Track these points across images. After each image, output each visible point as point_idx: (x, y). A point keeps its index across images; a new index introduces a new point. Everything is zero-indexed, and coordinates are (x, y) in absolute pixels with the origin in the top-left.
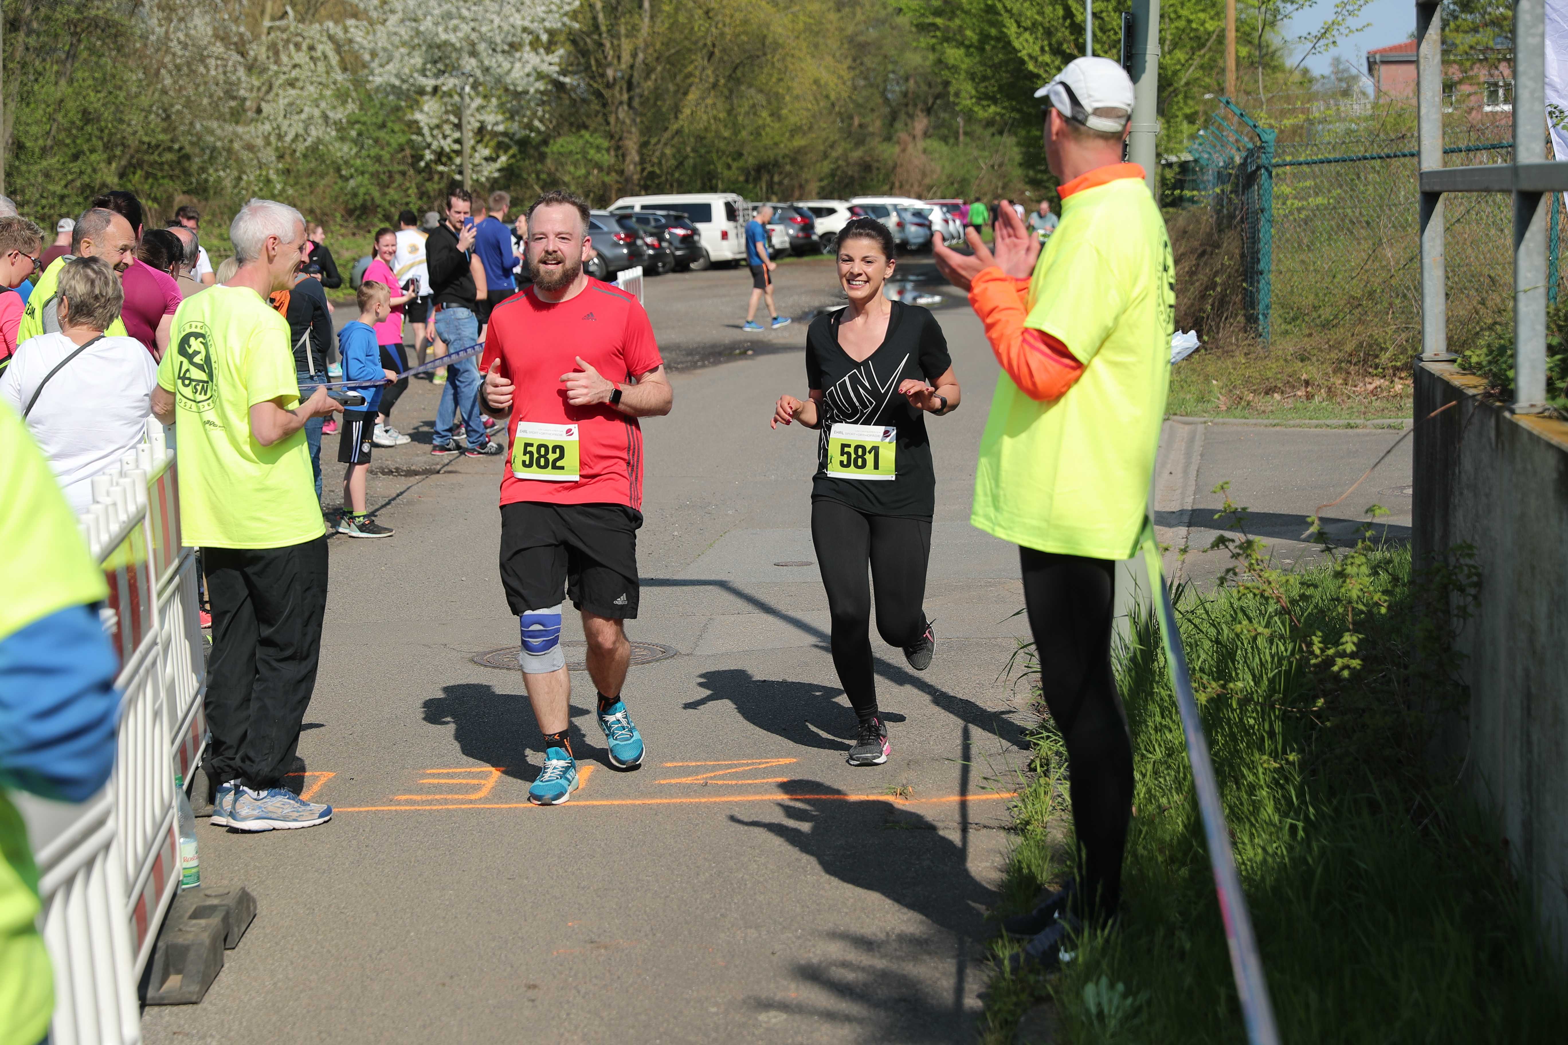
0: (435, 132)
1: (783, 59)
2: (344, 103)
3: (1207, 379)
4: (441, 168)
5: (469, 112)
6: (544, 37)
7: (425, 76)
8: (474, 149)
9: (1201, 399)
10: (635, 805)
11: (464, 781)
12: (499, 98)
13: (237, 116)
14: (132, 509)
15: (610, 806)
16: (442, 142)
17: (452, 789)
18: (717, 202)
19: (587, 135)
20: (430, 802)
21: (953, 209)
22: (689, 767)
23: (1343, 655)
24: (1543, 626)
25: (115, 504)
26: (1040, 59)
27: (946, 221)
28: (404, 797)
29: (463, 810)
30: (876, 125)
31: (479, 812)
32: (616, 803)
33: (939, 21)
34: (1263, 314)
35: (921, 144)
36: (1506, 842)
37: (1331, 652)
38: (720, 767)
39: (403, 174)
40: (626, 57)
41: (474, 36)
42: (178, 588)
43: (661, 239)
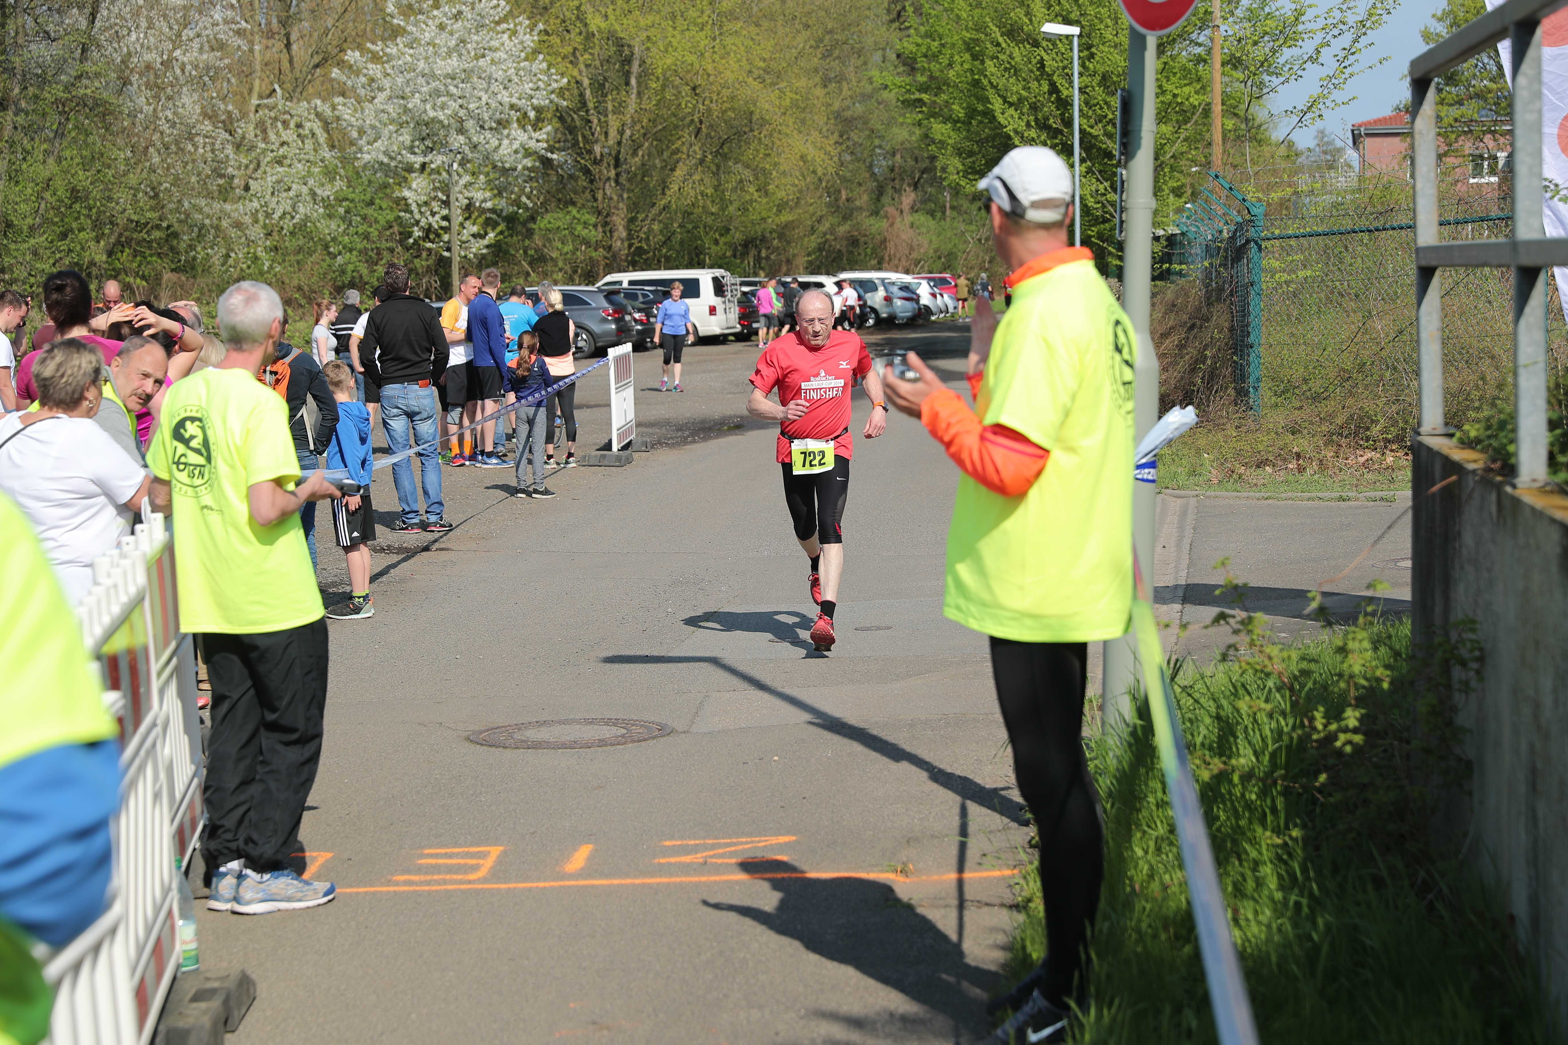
0: (423, 209)
1: (771, 135)
2: (332, 180)
3: (1198, 452)
4: (429, 245)
5: (457, 189)
6: (532, 114)
7: (415, 153)
8: (462, 225)
9: (1193, 473)
10: (634, 884)
11: (462, 861)
12: (487, 174)
13: (225, 194)
14: (133, 590)
15: (609, 886)
16: (430, 218)
17: (450, 869)
18: (705, 277)
19: (574, 211)
20: (428, 883)
21: (940, 283)
22: (688, 845)
23: (1346, 730)
24: (1548, 701)
25: (115, 586)
26: (1026, 134)
27: (934, 295)
28: (402, 878)
29: (462, 891)
30: (863, 199)
31: (477, 892)
32: (616, 882)
33: (925, 97)
34: (1254, 387)
35: (909, 218)
36: (1512, 918)
37: (1333, 727)
38: (720, 846)
39: (391, 250)
40: (613, 133)
41: (462, 113)
42: (176, 669)
43: (649, 315)
